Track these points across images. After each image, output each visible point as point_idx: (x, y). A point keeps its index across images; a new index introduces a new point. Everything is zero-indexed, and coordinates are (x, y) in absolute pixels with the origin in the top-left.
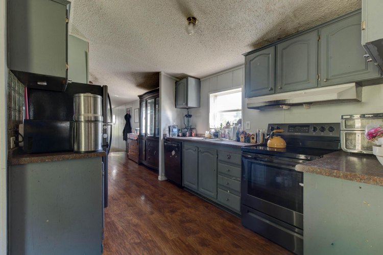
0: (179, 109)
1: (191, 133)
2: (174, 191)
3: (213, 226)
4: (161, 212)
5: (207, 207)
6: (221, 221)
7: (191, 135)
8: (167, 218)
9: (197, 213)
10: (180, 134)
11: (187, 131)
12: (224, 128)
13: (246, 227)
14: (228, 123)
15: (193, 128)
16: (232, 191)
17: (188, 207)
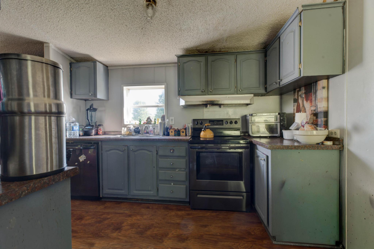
0: (75, 100)
1: (97, 131)
2: (92, 208)
3: (172, 222)
4: (103, 237)
5: (148, 208)
6: (173, 213)
7: (97, 134)
8: (119, 239)
9: (145, 217)
10: (81, 133)
11: (92, 129)
12: (144, 123)
13: (195, 209)
14: (149, 118)
15: (99, 125)
16: (176, 182)
17: (130, 216)
